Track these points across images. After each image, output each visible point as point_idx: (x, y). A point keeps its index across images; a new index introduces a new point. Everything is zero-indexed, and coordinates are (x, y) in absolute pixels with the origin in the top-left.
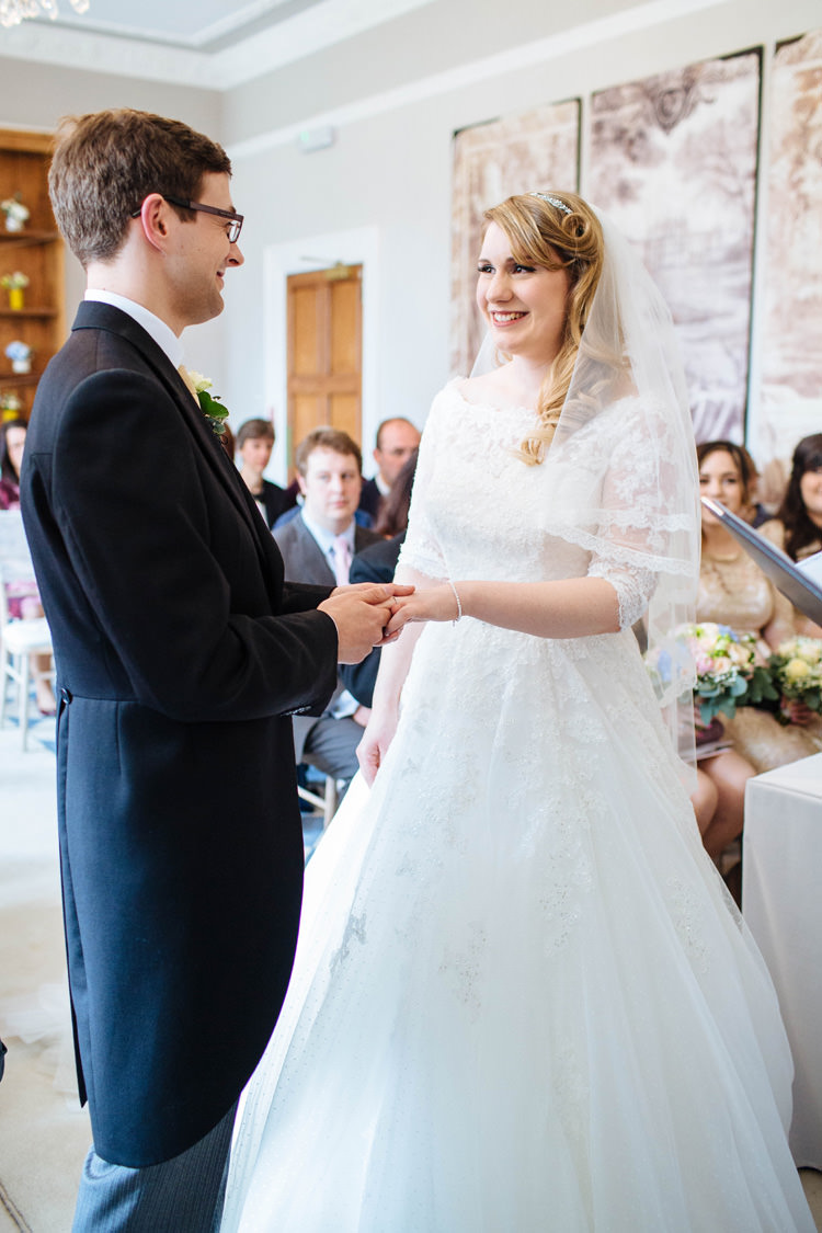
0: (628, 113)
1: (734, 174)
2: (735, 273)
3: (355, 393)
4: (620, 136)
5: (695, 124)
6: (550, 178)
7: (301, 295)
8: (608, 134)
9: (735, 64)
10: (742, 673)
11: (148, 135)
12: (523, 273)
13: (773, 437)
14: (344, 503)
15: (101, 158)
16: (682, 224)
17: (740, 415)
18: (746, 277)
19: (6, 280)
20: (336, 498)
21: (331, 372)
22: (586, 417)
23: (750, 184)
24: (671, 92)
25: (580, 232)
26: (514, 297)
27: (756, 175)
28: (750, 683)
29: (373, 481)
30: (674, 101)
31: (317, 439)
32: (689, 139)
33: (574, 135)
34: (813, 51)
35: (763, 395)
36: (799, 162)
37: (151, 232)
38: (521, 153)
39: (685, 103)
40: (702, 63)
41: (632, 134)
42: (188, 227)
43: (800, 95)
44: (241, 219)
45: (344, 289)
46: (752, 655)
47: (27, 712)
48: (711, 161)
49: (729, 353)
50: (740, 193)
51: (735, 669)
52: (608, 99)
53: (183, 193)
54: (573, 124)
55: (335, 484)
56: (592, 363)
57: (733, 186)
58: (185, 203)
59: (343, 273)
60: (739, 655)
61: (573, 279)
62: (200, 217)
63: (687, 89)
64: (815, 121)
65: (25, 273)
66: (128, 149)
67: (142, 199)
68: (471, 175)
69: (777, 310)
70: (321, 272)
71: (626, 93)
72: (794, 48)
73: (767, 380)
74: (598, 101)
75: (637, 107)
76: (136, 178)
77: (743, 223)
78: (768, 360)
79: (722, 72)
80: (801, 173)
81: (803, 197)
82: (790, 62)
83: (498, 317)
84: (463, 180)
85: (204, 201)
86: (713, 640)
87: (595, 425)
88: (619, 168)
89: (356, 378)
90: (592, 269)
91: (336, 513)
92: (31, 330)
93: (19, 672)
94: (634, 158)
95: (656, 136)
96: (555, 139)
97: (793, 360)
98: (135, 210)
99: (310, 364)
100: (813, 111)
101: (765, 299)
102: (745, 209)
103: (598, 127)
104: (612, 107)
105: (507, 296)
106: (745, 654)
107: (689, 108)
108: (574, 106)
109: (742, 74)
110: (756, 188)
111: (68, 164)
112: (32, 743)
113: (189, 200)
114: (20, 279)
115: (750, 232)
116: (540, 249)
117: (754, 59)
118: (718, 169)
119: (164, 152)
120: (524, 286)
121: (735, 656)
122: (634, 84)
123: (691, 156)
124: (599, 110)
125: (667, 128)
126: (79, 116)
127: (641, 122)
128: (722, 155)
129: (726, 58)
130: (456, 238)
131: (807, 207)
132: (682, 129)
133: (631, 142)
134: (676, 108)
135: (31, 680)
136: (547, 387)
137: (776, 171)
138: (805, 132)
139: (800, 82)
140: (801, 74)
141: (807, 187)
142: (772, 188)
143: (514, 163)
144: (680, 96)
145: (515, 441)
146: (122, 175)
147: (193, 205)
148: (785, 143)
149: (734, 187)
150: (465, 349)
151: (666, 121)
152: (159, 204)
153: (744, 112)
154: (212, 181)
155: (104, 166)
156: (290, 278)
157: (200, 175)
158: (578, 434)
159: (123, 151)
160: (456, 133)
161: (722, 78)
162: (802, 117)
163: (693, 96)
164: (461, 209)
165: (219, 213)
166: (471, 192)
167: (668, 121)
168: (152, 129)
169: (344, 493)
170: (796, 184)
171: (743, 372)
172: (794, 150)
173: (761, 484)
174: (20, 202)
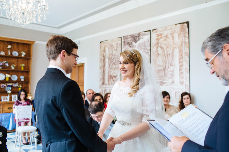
0: (129, 40)
1: (147, 49)
3: (83, 85)
4: (128, 43)
5: (140, 41)
8: (126, 43)
9: (146, 33)
11: (65, 40)
12: (126, 64)
15: (56, 42)
19: (21, 65)
21: (78, 82)
23: (150, 51)
24: (136, 37)
25: (136, 57)
26: (124, 68)
27: (150, 50)
30: (137, 38)
32: (139, 44)
34: (158, 31)
36: (157, 48)
37: (62, 56)
39: (138, 38)
40: (141, 32)
41: (130, 43)
42: (69, 57)
43: (157, 38)
44: (78, 57)
45: (81, 67)
47: (21, 144)
48: (143, 47)
50: (148, 53)
52: (126, 37)
53: (69, 51)
54: (120, 41)
58: (69, 52)
59: (81, 65)
63: (139, 36)
64: (159, 42)
65: (24, 64)
66: (61, 42)
67: (62, 50)
71: (129, 37)
72: (155, 30)
75: (131, 39)
76: (62, 47)
79: (144, 34)
80: (158, 49)
82: (155, 33)
83: (122, 71)
84: (102, 50)
85: (73, 53)
88: (128, 48)
90: (139, 63)
92: (24, 74)
93: (20, 136)
94: (130, 47)
95: (134, 43)
96: (117, 43)
98: (60, 52)
100: (159, 40)
102: (149, 55)
103: (124, 42)
104: (127, 39)
105: (123, 68)
107: (139, 39)
108: (120, 38)
109: (148, 34)
111: (50, 43)
112: (21, 150)
113: (70, 52)
114: (23, 65)
115: (150, 59)
116: (129, 60)
117: (149, 32)
118: (144, 49)
119: (67, 43)
122: (130, 35)
123: (140, 47)
124: (124, 39)
127: (131, 41)
128: (145, 46)
129: (145, 32)
130: (101, 59)
131: (159, 55)
132: (138, 42)
133: (130, 44)
134: (137, 39)
136: (132, 84)
137: (154, 49)
138: (158, 43)
139: (156, 36)
140: (157, 34)
141: (159, 52)
142: (153, 52)
143: (111, 47)
144: (138, 37)
146: (59, 46)
147: (70, 53)
148: (155, 45)
149: (147, 52)
150: (102, 78)
152: (64, 52)
153: (148, 40)
154: (75, 50)
155: (57, 44)
160: (101, 42)
162: (157, 41)
164: (101, 54)
166: (103, 52)
167: (136, 41)
170: (157, 51)
172: (156, 46)
174: (24, 52)
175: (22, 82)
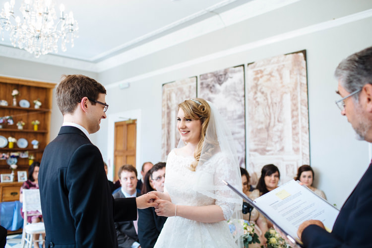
0: (210, 80)
1: (239, 96)
2: (240, 122)
3: (134, 155)
4: (208, 86)
5: (228, 83)
6: (189, 97)
7: (118, 128)
8: (204, 85)
10: (250, 235)
11: (86, 81)
12: (189, 121)
13: (253, 166)
14: (132, 186)
15: (72, 86)
16: (226, 109)
17: (244, 160)
18: (244, 123)
19: (33, 123)
20: (129, 185)
21: (127, 150)
22: (208, 158)
23: (243, 98)
24: (221, 75)
25: (204, 110)
26: (186, 127)
27: (244, 96)
28: (253, 237)
29: (141, 180)
30: (222, 78)
31: (124, 168)
32: (226, 87)
33: (195, 86)
34: (257, 66)
35: (250, 155)
36: (256, 93)
37: (84, 107)
38: (181, 90)
39: (225, 78)
40: (229, 68)
41: (211, 86)
42: (93, 106)
43: (255, 76)
44: (108, 106)
45: (131, 126)
46: (254, 230)
48: (232, 93)
49: (240, 143)
50: (241, 101)
51: (248, 233)
52: (204, 77)
53: (93, 98)
54: (195, 83)
55: (129, 181)
56: (208, 145)
57: (239, 99)
58: (94, 101)
59: (131, 122)
60: (250, 229)
61: (202, 122)
62: (97, 104)
63: (225, 75)
64: (259, 83)
65: (39, 120)
68: (167, 96)
69: (252, 132)
70: (125, 121)
71: (209, 75)
72: (252, 65)
73: (251, 150)
74: (202, 77)
75: (212, 79)
76: (81, 92)
77: (242, 109)
78: (251, 145)
79: (234, 71)
80: (256, 96)
81: (257, 102)
82: (252, 68)
83: (183, 132)
84: (165, 97)
85: (98, 100)
86: (242, 224)
87: (210, 160)
88: (208, 94)
89: (134, 151)
90: (207, 119)
91: (130, 189)
92: (39, 137)
93: (29, 240)
94: (212, 92)
95: (217, 86)
96: (190, 87)
97: (258, 145)
98: (80, 101)
99: (121, 147)
100: (258, 80)
101: (249, 129)
102: (242, 105)
103: (202, 84)
104: (205, 79)
105: (184, 127)
106: (251, 229)
107: (226, 79)
108: (195, 78)
109: (239, 71)
110: (245, 100)
111: (63, 87)
114: (37, 122)
115: (244, 111)
116: (192, 115)
117: (242, 67)
118: (234, 95)
119: (90, 86)
120: (189, 124)
121: (248, 229)
122: (211, 73)
123: (227, 91)
124: (202, 80)
125: (220, 84)
126: (67, 75)
127: (213, 83)
128: (235, 91)
129: (235, 67)
130: (163, 113)
131: (258, 104)
132: (224, 85)
133: (211, 88)
134: (223, 79)
135: (33, 243)
136: (196, 151)
137: (250, 95)
138: (257, 86)
139: (254, 73)
140: (254, 71)
141: (258, 99)
142: (249, 100)
143: (179, 93)
144: (223, 76)
145: (189, 165)
146: (78, 91)
148: (252, 88)
150: (166, 143)
151: (220, 83)
152: (86, 99)
153: (240, 80)
154: (101, 95)
155: (73, 88)
156: (116, 123)
157: (98, 94)
158: (205, 163)
159: (79, 85)
160: (163, 85)
161: (234, 72)
162: (256, 82)
163: (227, 76)
164: (165, 105)
165: (102, 104)
166: (167, 100)
167: (220, 82)
168: (87, 80)
169: (131, 183)
170: (255, 99)
171: (244, 148)
172: (254, 90)
173: (251, 179)
174: (39, 101)
175: (35, 150)
